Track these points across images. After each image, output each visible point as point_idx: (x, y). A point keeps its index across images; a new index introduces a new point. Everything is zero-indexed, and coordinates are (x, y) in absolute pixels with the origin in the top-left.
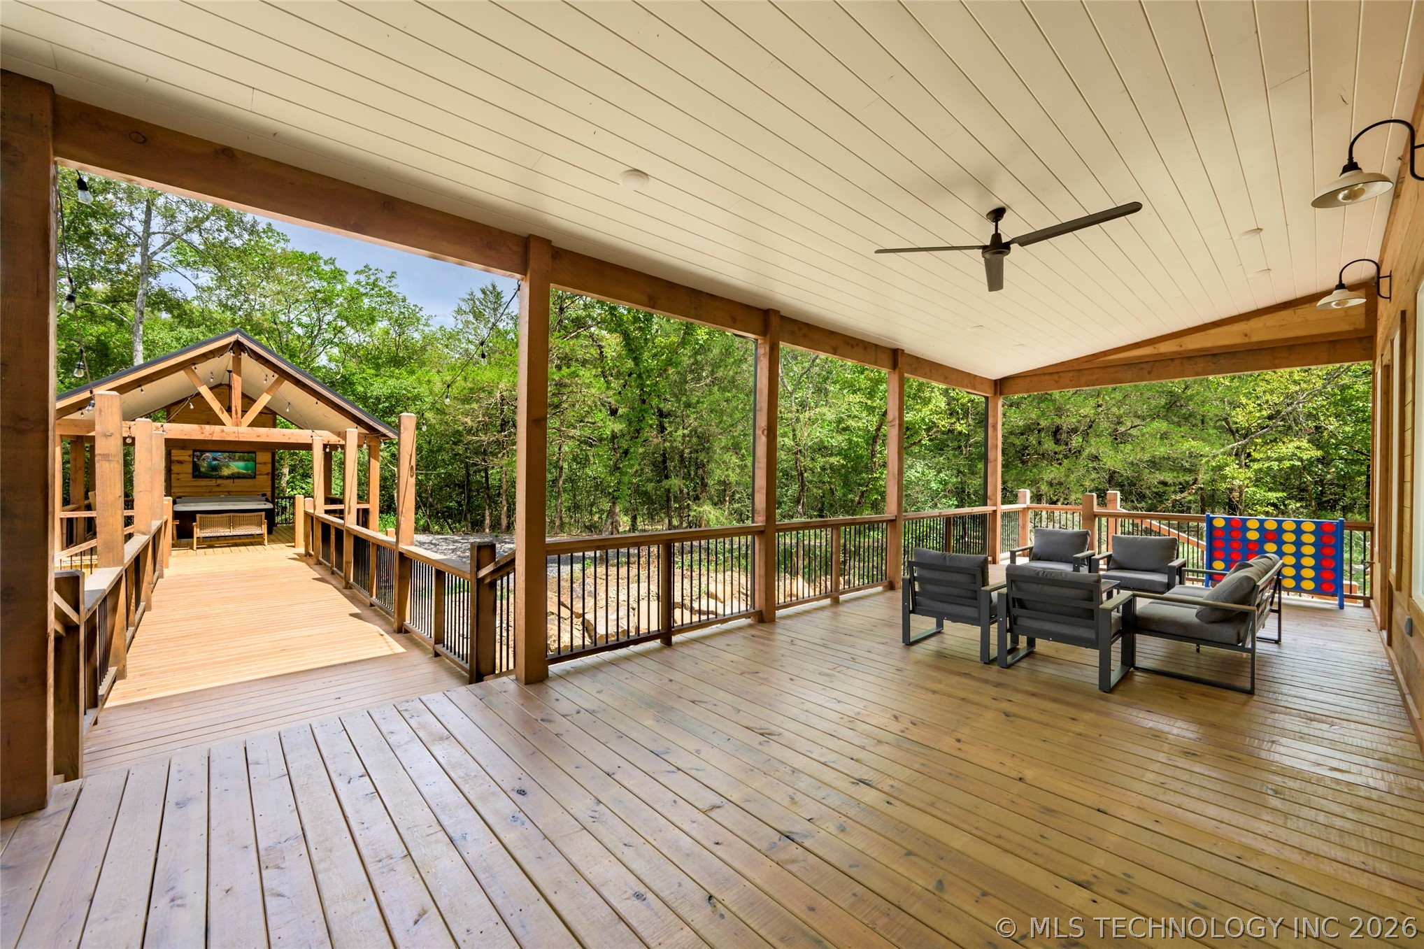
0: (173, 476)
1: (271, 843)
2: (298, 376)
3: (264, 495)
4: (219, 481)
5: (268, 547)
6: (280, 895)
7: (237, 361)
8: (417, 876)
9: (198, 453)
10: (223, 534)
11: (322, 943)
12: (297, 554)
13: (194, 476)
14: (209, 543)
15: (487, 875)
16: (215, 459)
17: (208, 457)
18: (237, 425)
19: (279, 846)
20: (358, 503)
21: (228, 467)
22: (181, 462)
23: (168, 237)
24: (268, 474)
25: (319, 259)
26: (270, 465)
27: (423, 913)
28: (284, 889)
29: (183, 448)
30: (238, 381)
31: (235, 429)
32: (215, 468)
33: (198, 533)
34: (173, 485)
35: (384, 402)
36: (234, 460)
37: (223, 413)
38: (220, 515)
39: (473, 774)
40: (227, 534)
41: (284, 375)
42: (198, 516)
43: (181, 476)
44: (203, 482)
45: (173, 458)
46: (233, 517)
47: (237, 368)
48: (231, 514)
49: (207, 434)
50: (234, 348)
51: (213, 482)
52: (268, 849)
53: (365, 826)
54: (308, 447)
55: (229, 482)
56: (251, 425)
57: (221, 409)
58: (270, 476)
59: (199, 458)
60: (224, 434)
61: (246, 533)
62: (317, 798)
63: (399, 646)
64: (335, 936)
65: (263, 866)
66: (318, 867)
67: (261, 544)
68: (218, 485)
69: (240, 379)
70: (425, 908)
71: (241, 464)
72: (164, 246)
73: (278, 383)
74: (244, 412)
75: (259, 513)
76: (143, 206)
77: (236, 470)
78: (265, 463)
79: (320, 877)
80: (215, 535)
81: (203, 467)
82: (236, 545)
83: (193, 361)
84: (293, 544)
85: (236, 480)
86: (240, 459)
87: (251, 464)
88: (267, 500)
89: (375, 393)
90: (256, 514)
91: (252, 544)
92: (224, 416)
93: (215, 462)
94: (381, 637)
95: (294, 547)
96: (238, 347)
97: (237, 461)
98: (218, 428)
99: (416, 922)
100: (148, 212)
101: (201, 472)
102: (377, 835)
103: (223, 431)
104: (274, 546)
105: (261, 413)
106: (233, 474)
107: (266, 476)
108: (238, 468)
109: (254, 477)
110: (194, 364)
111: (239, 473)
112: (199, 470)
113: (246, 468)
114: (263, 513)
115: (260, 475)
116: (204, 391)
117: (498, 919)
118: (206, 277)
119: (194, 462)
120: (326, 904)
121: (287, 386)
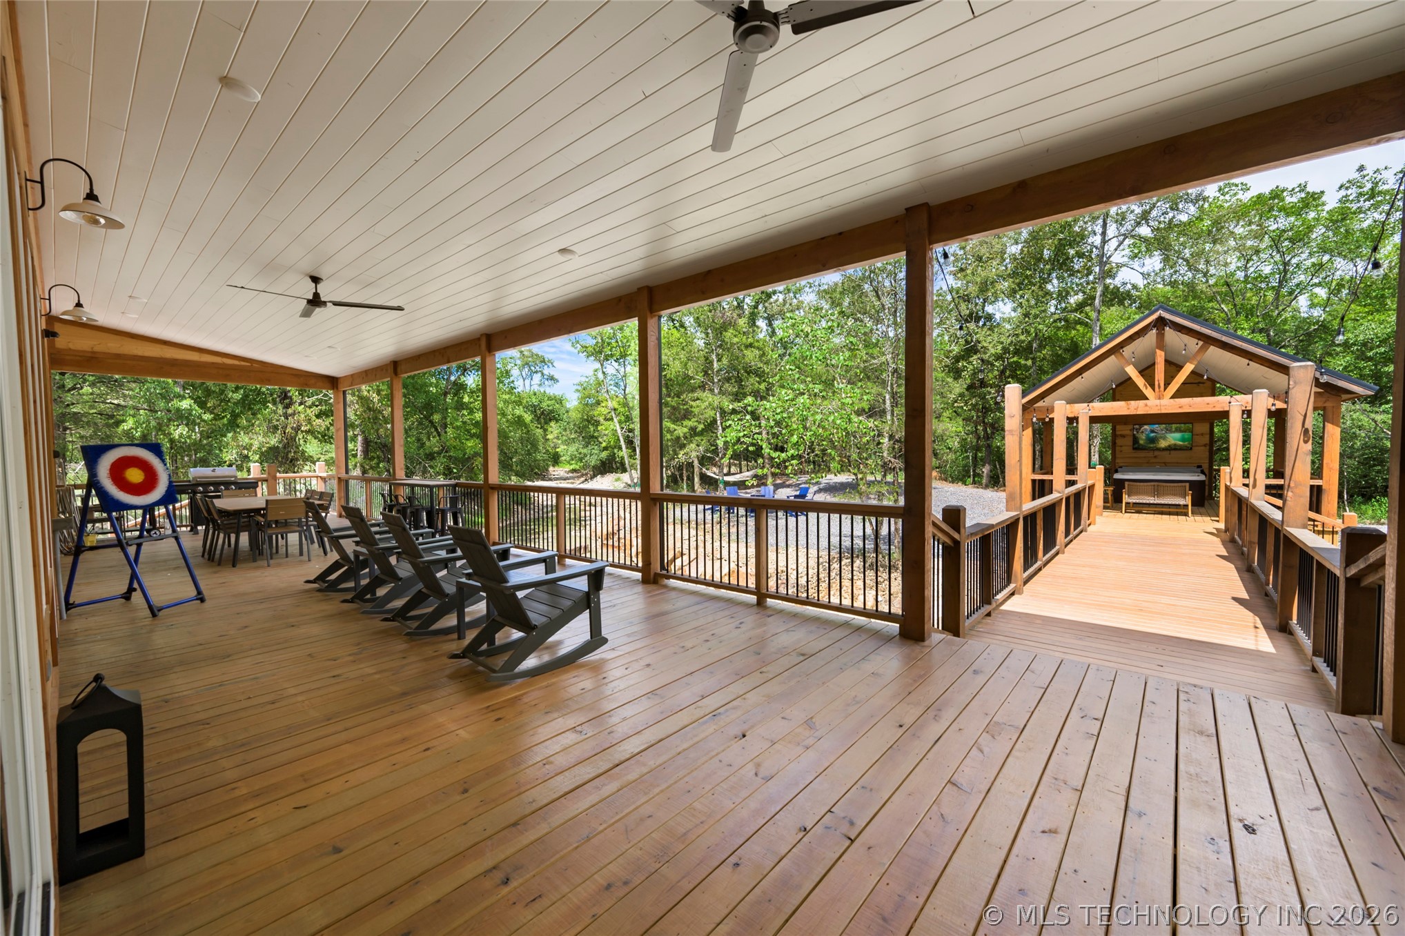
0: (1117, 448)
1: (1001, 721)
2: (1224, 339)
3: (1199, 467)
4: (1156, 453)
5: (1191, 518)
6: (982, 751)
7: (1161, 336)
8: (1073, 808)
9: (1137, 427)
10: (1148, 502)
11: (980, 792)
12: (1217, 529)
13: (1134, 449)
14: (1138, 508)
15: (1133, 855)
16: (1152, 431)
17: (1146, 430)
18: (1160, 399)
19: (1003, 726)
20: (1311, 479)
21: (1165, 438)
22: (1123, 436)
23: (1122, 237)
24: (1205, 445)
25: (1283, 191)
26: (1208, 436)
27: (1053, 831)
28: (986, 750)
29: (1125, 424)
30: (1160, 356)
31: (1158, 402)
32: (1153, 440)
33: (1126, 499)
34: (1117, 456)
35: (1378, 346)
36: (1171, 432)
37: (1146, 388)
38: (1145, 484)
39: (1205, 779)
40: (1152, 502)
41: (1209, 340)
42: (1126, 483)
43: (1124, 448)
44: (1142, 454)
45: (1118, 433)
46: (1158, 487)
47: (1161, 343)
48: (1156, 484)
49: (1132, 409)
50: (1158, 325)
51: (1151, 454)
52: (997, 723)
53: (1066, 751)
54: (1225, 415)
55: (1166, 453)
56: (1173, 397)
57: (1145, 385)
58: (1208, 448)
59: (1138, 430)
60: (1147, 408)
61: (1170, 503)
62: (1050, 716)
63: (1271, 645)
64: (989, 795)
65: (987, 730)
66: (1013, 752)
67: (1186, 514)
68: (1155, 457)
69: (1163, 353)
70: (1058, 830)
71: (1178, 435)
72: (1119, 246)
73: (1203, 349)
74: (1167, 384)
75: (1183, 484)
76: (1100, 221)
77: (1173, 442)
78: (1202, 434)
79: (1010, 759)
80: (1141, 501)
81: (1142, 439)
82: (1162, 513)
83: (1121, 345)
84: (1217, 519)
85: (1172, 452)
86: (1178, 430)
87: (1187, 435)
88: (1203, 472)
89: (1361, 338)
90: (1180, 484)
91: (1177, 514)
92: (1148, 392)
93: (1152, 435)
94: (1253, 629)
95: (1218, 521)
96: (1161, 323)
97: (1174, 432)
98: (1142, 403)
99: (1043, 832)
100: (1105, 226)
101: (1140, 445)
102: (1072, 763)
103: (1146, 405)
104: (1198, 518)
105: (1183, 383)
106: (1169, 446)
107: (1203, 448)
108: (1175, 439)
109: (1191, 449)
110: (1122, 348)
111: (1175, 445)
112: (1138, 442)
113: (1183, 440)
114: (1187, 484)
115: (1197, 446)
116: (1132, 371)
117: (1109, 888)
118: (1154, 262)
119: (1134, 435)
120: (1000, 775)
121: (1213, 351)
